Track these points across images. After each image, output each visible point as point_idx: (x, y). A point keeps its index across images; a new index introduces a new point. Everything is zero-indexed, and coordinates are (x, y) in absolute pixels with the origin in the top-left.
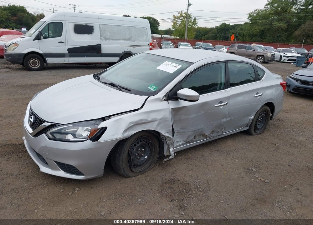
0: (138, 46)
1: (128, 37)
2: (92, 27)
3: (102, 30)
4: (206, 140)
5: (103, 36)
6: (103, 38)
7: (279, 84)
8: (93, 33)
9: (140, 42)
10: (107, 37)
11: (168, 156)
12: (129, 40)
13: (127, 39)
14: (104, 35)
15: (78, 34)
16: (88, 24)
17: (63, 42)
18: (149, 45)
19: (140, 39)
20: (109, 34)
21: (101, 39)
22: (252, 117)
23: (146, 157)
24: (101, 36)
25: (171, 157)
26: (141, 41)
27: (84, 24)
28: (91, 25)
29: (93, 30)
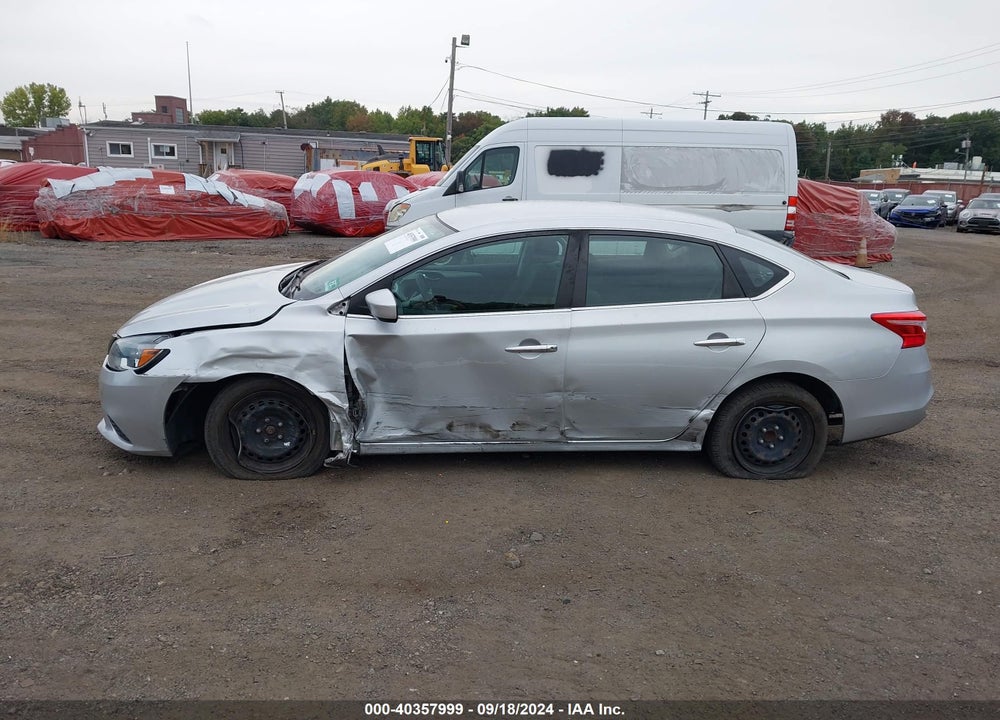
0: (743, 207)
1: (712, 181)
2: (602, 154)
3: (629, 162)
4: (497, 446)
5: (630, 180)
6: (627, 186)
7: (867, 319)
8: (601, 172)
9: (753, 195)
10: (641, 181)
12: (711, 188)
13: (707, 186)
14: (634, 176)
15: (558, 175)
16: (587, 148)
17: (513, 200)
18: (784, 203)
19: (754, 185)
20: (649, 173)
21: (622, 188)
22: (708, 413)
23: (287, 444)
24: (623, 179)
25: (341, 456)
26: (757, 191)
27: (578, 149)
28: (598, 149)
29: (602, 162)
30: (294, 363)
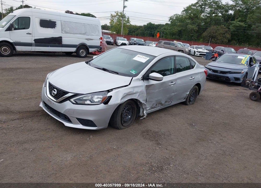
0: (91, 39)
1: (84, 32)
2: (55, 22)
3: (63, 25)
4: (162, 107)
5: (64, 30)
6: (63, 32)
7: (203, 72)
8: (56, 28)
9: (93, 36)
10: (67, 31)
11: (143, 116)
12: (84, 34)
13: (83, 34)
14: (65, 29)
15: (43, 27)
16: (51, 20)
17: (30, 34)
18: (100, 39)
19: (93, 34)
20: (68, 29)
21: (62, 32)
22: (188, 93)
23: (130, 117)
24: (62, 30)
25: (145, 117)
26: (94, 36)
27: (48, 20)
28: (54, 21)
29: (56, 25)
30: (138, 94)
